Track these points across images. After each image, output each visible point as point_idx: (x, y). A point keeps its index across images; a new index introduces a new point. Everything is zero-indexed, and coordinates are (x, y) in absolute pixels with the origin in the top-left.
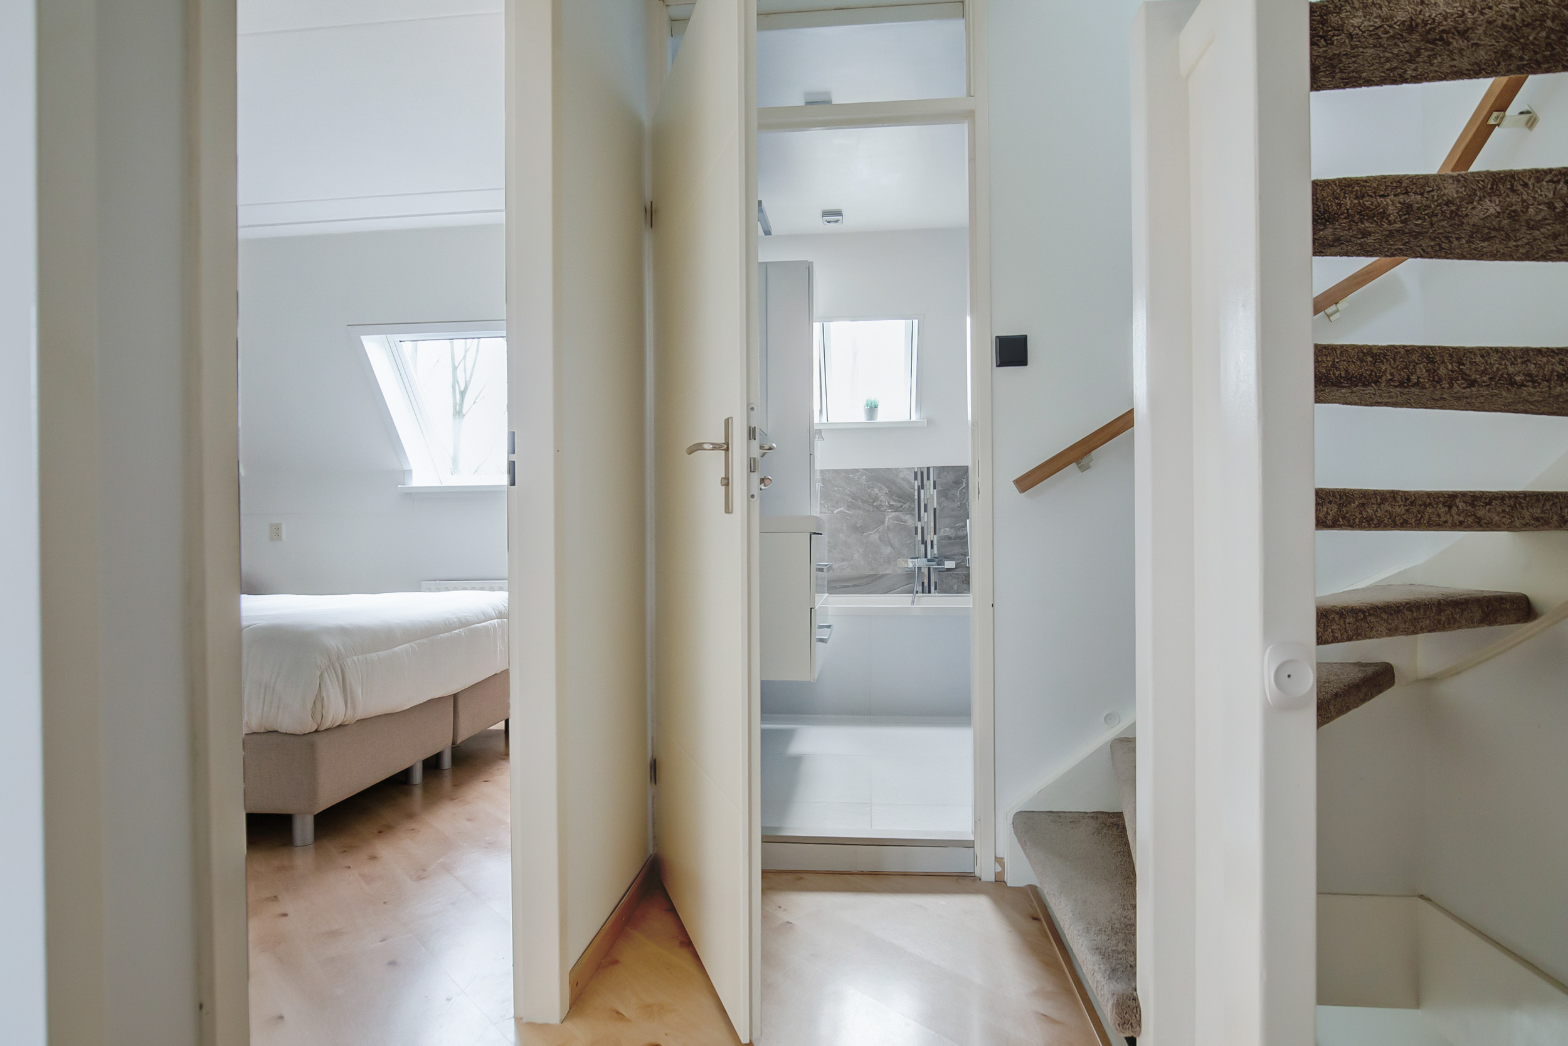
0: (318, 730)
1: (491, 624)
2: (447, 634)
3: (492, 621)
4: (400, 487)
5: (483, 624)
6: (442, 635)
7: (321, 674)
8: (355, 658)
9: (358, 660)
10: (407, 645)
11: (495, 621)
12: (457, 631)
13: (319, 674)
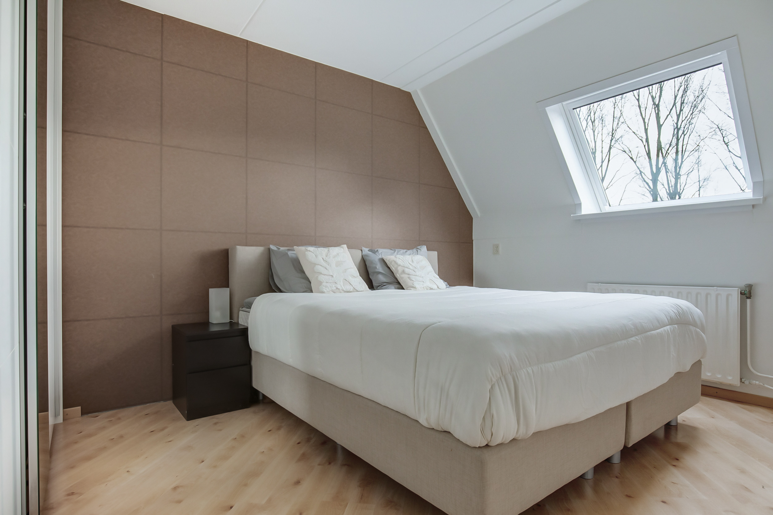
0: (490, 444)
1: (665, 330)
2: (624, 342)
3: (665, 328)
4: (572, 216)
5: (658, 331)
6: (619, 343)
7: (492, 387)
8: (530, 370)
9: (533, 371)
10: (584, 354)
11: (668, 327)
12: (633, 339)
13: (489, 387)
